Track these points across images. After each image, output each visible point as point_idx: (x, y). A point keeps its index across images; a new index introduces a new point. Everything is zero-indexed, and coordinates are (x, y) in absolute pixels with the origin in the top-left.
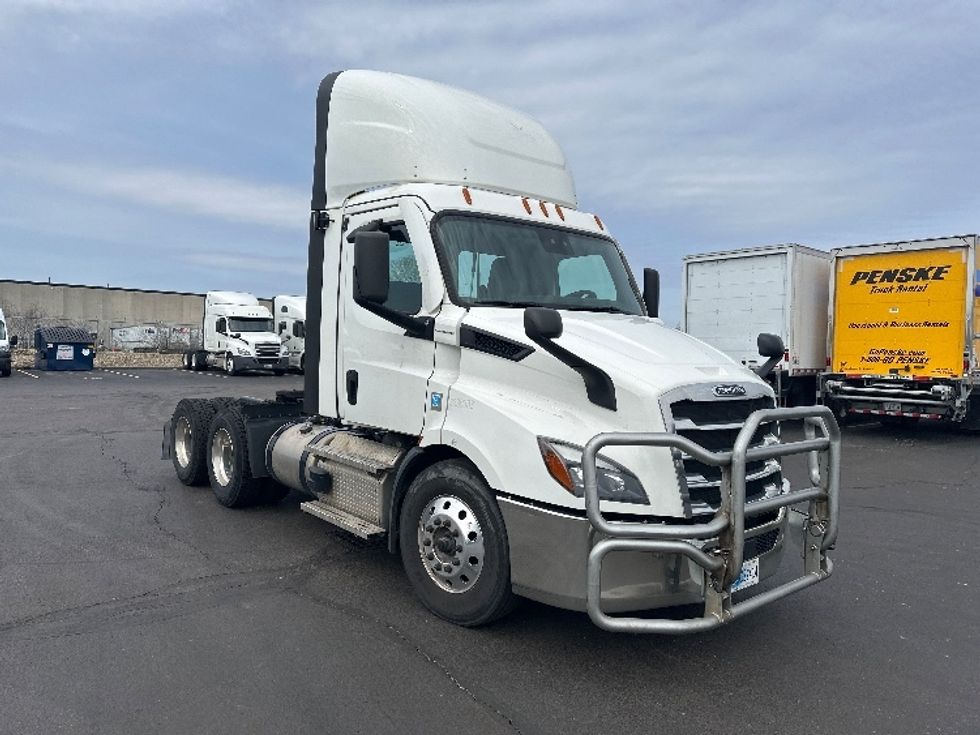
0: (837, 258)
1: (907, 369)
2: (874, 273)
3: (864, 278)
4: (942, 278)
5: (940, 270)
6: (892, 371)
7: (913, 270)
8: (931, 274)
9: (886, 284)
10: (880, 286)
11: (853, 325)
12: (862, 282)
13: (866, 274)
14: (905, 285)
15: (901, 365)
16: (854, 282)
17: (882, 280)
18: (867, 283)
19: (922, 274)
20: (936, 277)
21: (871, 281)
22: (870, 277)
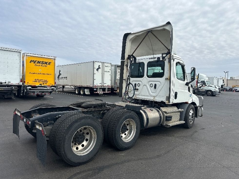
0: (26, 55)
1: (43, 84)
2: (35, 61)
4: (50, 65)
5: (50, 63)
6: (40, 84)
7: (44, 62)
8: (48, 63)
9: (38, 64)
12: (32, 63)
13: (33, 61)
14: (43, 65)
15: (42, 83)
17: (37, 63)
19: (46, 63)
20: (49, 64)
21: (34, 63)
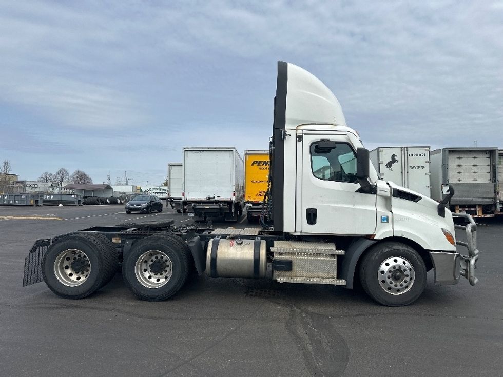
0: (246, 154)
3: (256, 163)
10: (262, 167)
11: (253, 182)
16: (253, 165)
17: (263, 165)
18: (258, 165)
22: (259, 163)
